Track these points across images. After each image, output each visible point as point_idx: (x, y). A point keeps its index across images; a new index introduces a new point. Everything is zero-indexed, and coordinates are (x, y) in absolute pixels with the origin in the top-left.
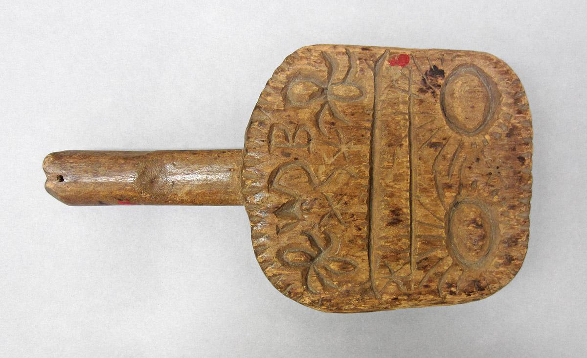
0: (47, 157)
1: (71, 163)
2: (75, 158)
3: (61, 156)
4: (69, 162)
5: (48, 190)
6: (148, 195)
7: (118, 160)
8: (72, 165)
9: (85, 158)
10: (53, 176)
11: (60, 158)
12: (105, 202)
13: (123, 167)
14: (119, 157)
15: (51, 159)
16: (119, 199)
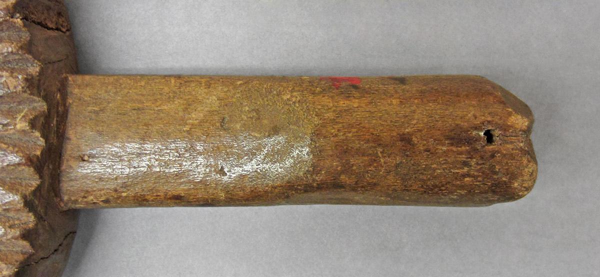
0: (528, 189)
1: (468, 175)
2: (462, 187)
3: (494, 192)
4: (473, 176)
5: (525, 110)
6: (285, 97)
7: (356, 183)
8: (466, 169)
9: (435, 186)
10: (512, 143)
11: (496, 185)
12: (392, 82)
13: (343, 166)
14: (354, 189)
15: (516, 185)
16: (356, 87)
